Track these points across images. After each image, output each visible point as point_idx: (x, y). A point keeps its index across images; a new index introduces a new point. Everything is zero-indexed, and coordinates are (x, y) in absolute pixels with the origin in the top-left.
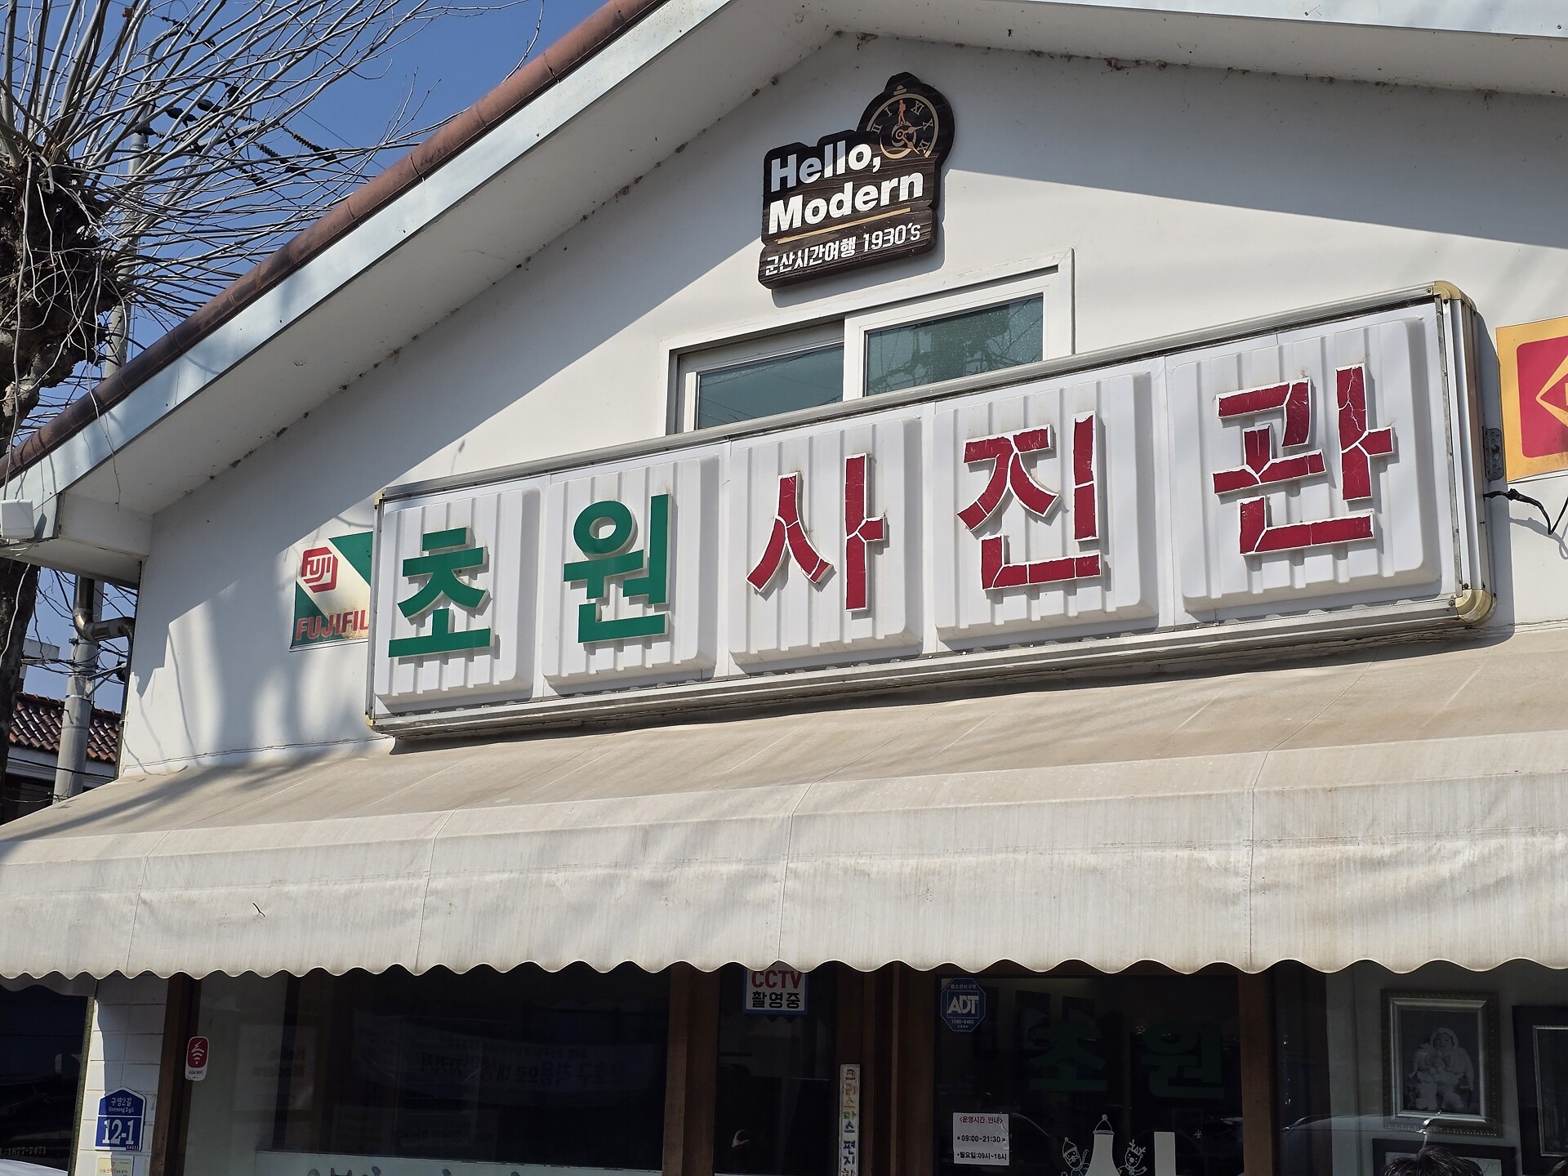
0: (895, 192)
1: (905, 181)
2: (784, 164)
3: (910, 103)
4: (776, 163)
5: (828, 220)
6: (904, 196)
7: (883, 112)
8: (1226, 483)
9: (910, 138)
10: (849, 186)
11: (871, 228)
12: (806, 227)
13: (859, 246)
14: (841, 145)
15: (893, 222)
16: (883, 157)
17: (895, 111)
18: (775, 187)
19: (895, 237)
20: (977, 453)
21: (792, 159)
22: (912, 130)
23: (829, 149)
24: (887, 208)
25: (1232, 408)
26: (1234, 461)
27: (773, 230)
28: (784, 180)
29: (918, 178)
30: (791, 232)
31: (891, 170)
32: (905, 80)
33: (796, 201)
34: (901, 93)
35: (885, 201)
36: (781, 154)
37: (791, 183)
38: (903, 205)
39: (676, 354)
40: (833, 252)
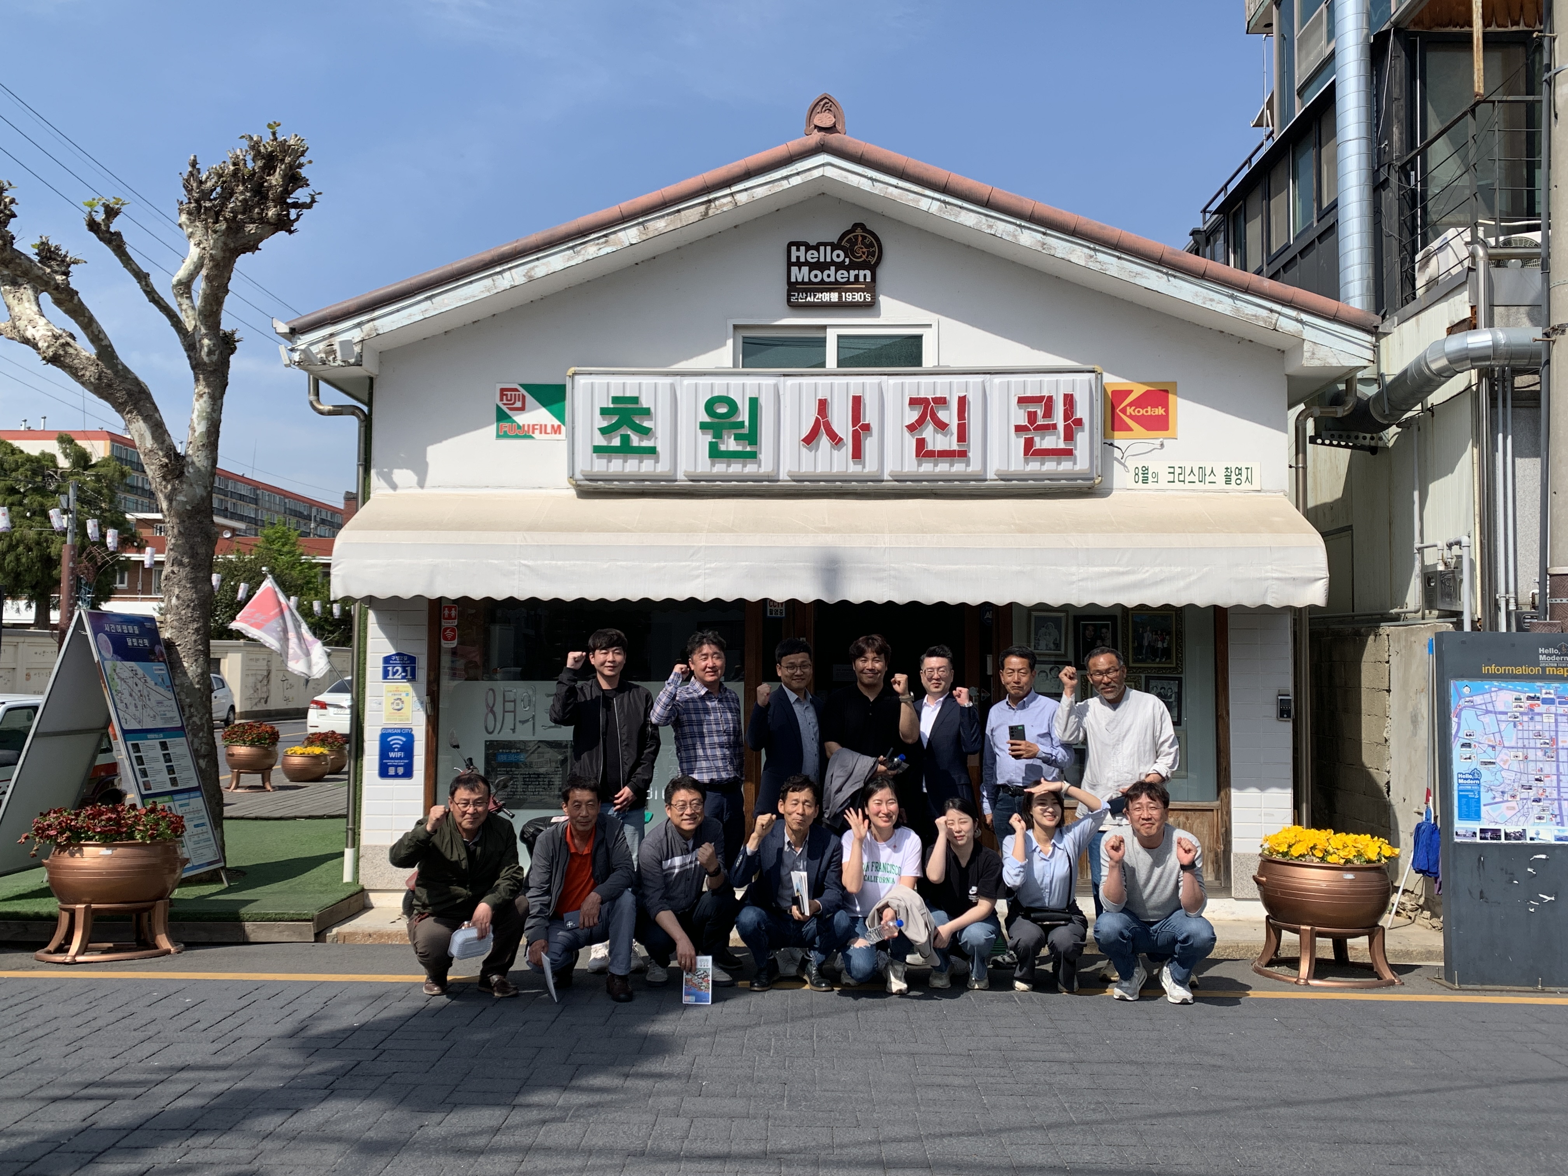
0: (857, 276)
1: (862, 273)
2: (798, 250)
4: (794, 248)
7: (850, 238)
8: (1019, 429)
9: (864, 253)
10: (833, 268)
11: (847, 290)
12: (810, 282)
13: (840, 297)
14: (829, 248)
15: (858, 290)
16: (850, 259)
17: (857, 239)
18: (794, 259)
19: (858, 297)
20: (913, 402)
21: (803, 248)
22: (864, 250)
24: (852, 283)
25: (1022, 400)
26: (1023, 421)
27: (793, 280)
28: (798, 258)
29: (868, 273)
30: (803, 283)
31: (853, 266)
32: (862, 226)
33: (805, 269)
34: (859, 232)
36: (798, 245)
37: (802, 260)
38: (861, 283)
39: (736, 327)
40: (826, 297)
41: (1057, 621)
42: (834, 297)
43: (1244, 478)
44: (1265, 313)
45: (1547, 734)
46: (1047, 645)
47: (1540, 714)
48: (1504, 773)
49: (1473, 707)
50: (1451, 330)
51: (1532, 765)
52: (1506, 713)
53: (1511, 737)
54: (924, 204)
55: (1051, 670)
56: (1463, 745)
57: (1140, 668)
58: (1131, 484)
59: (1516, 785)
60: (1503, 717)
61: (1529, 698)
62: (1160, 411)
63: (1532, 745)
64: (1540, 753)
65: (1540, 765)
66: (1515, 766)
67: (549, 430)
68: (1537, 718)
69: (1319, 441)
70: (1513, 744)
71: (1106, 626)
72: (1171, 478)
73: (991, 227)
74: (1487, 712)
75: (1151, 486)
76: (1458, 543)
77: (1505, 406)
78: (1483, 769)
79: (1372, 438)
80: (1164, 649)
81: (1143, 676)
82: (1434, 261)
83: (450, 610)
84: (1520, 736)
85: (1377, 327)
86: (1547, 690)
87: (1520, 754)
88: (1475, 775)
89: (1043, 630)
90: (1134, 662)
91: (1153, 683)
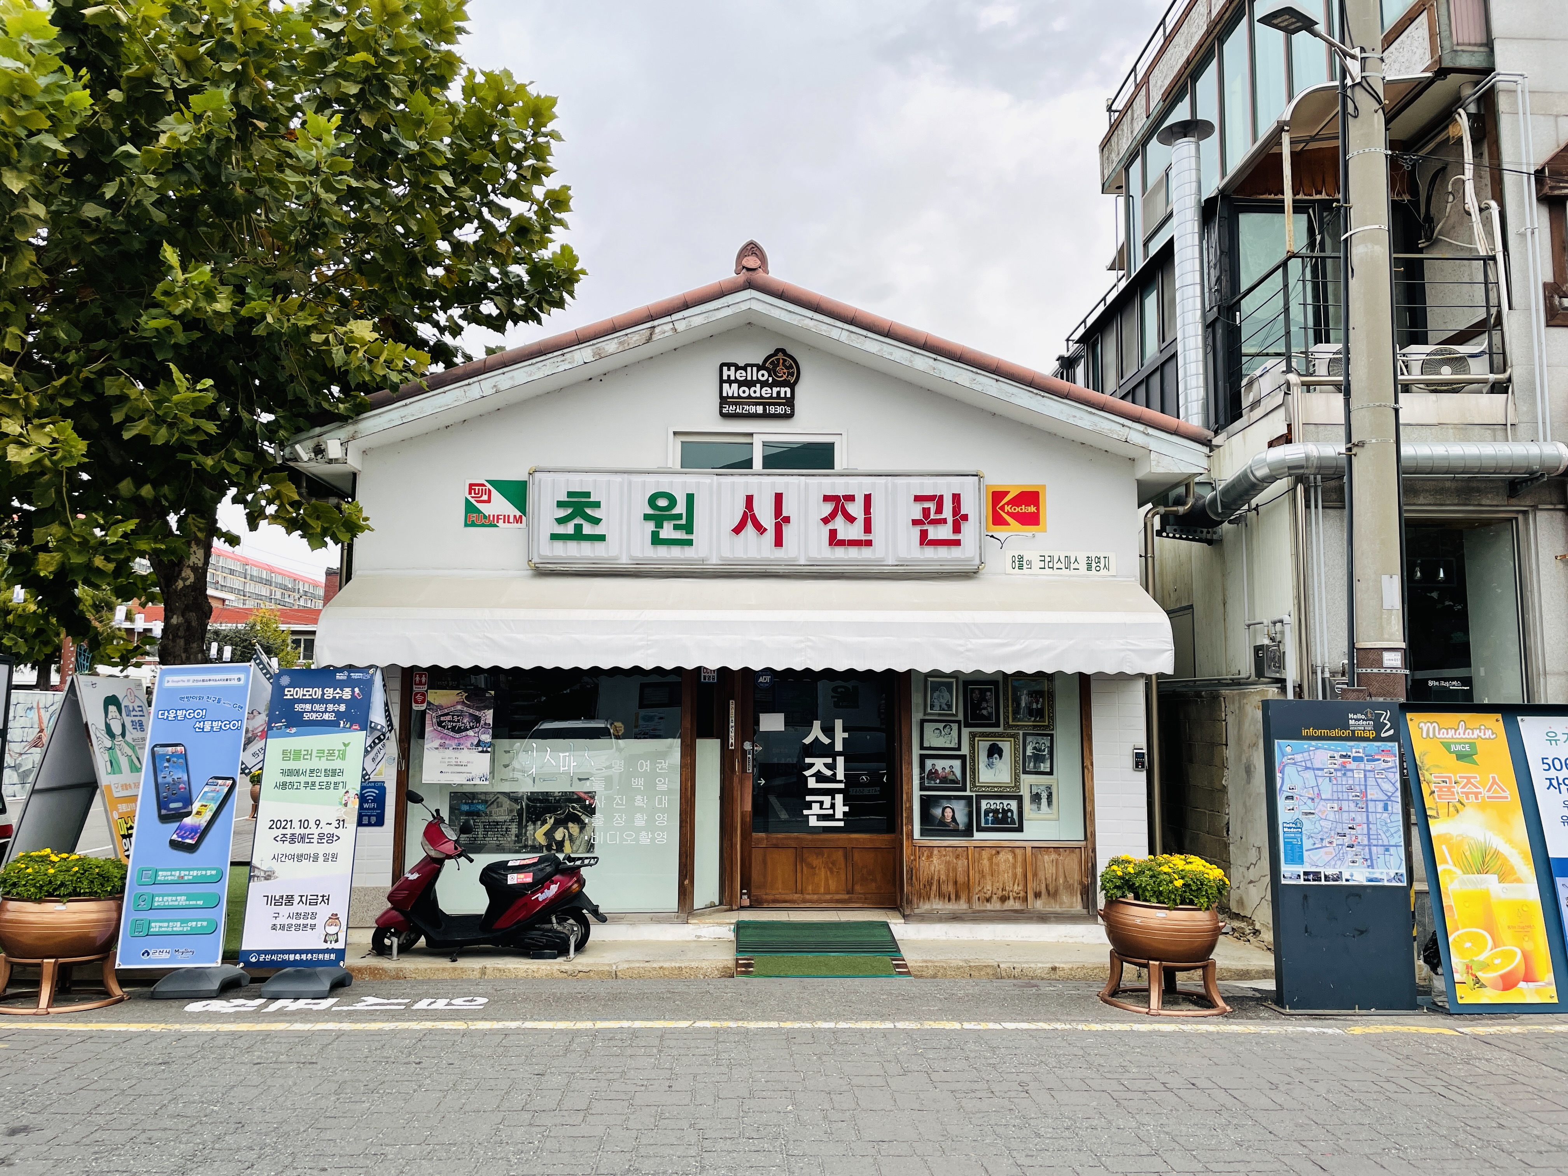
0: (779, 393)
1: (783, 390)
2: (729, 370)
3: (785, 361)
4: (725, 368)
5: (749, 397)
6: (782, 395)
7: (773, 361)
8: (915, 522)
9: (784, 373)
10: (758, 385)
11: (770, 404)
12: (739, 397)
13: (765, 410)
14: (755, 369)
15: (779, 404)
16: (773, 378)
17: (778, 362)
18: (725, 378)
19: (780, 410)
20: (827, 498)
21: (733, 369)
22: (785, 371)
23: (749, 369)
24: (775, 398)
25: (918, 499)
26: (919, 516)
27: (725, 394)
28: (729, 376)
29: (788, 390)
30: (733, 397)
31: (775, 384)
32: (783, 351)
33: (735, 386)
34: (780, 356)
35: (775, 395)
36: (729, 365)
37: (732, 378)
38: (782, 399)
39: (675, 433)
40: (752, 409)
42: (760, 410)
43: (1102, 566)
44: (1118, 428)
45: (1357, 787)
46: (941, 706)
47: (1352, 770)
48: (1323, 823)
49: (1295, 764)
50: (1271, 445)
51: (1345, 815)
52: (1322, 769)
53: (1327, 790)
54: (835, 333)
55: (945, 727)
56: (1287, 798)
57: (1018, 726)
58: (1009, 569)
59: (1333, 833)
60: (1319, 773)
61: (1342, 756)
62: (1032, 509)
63: (1345, 797)
64: (1352, 805)
65: (1353, 815)
66: (1331, 816)
67: (511, 520)
68: (1349, 774)
69: (1164, 534)
70: (1329, 797)
71: (990, 690)
72: (1042, 564)
73: (891, 354)
74: (1307, 768)
75: (1025, 571)
76: (1281, 621)
77: (1316, 507)
78: (1304, 819)
79: (1208, 532)
80: (1037, 709)
81: (1021, 732)
82: (1256, 386)
83: (421, 677)
84: (1335, 789)
85: (1210, 441)
86: (1357, 748)
87: (1335, 805)
88: (1297, 825)
89: (937, 693)
90: (1013, 720)
91: (1029, 739)
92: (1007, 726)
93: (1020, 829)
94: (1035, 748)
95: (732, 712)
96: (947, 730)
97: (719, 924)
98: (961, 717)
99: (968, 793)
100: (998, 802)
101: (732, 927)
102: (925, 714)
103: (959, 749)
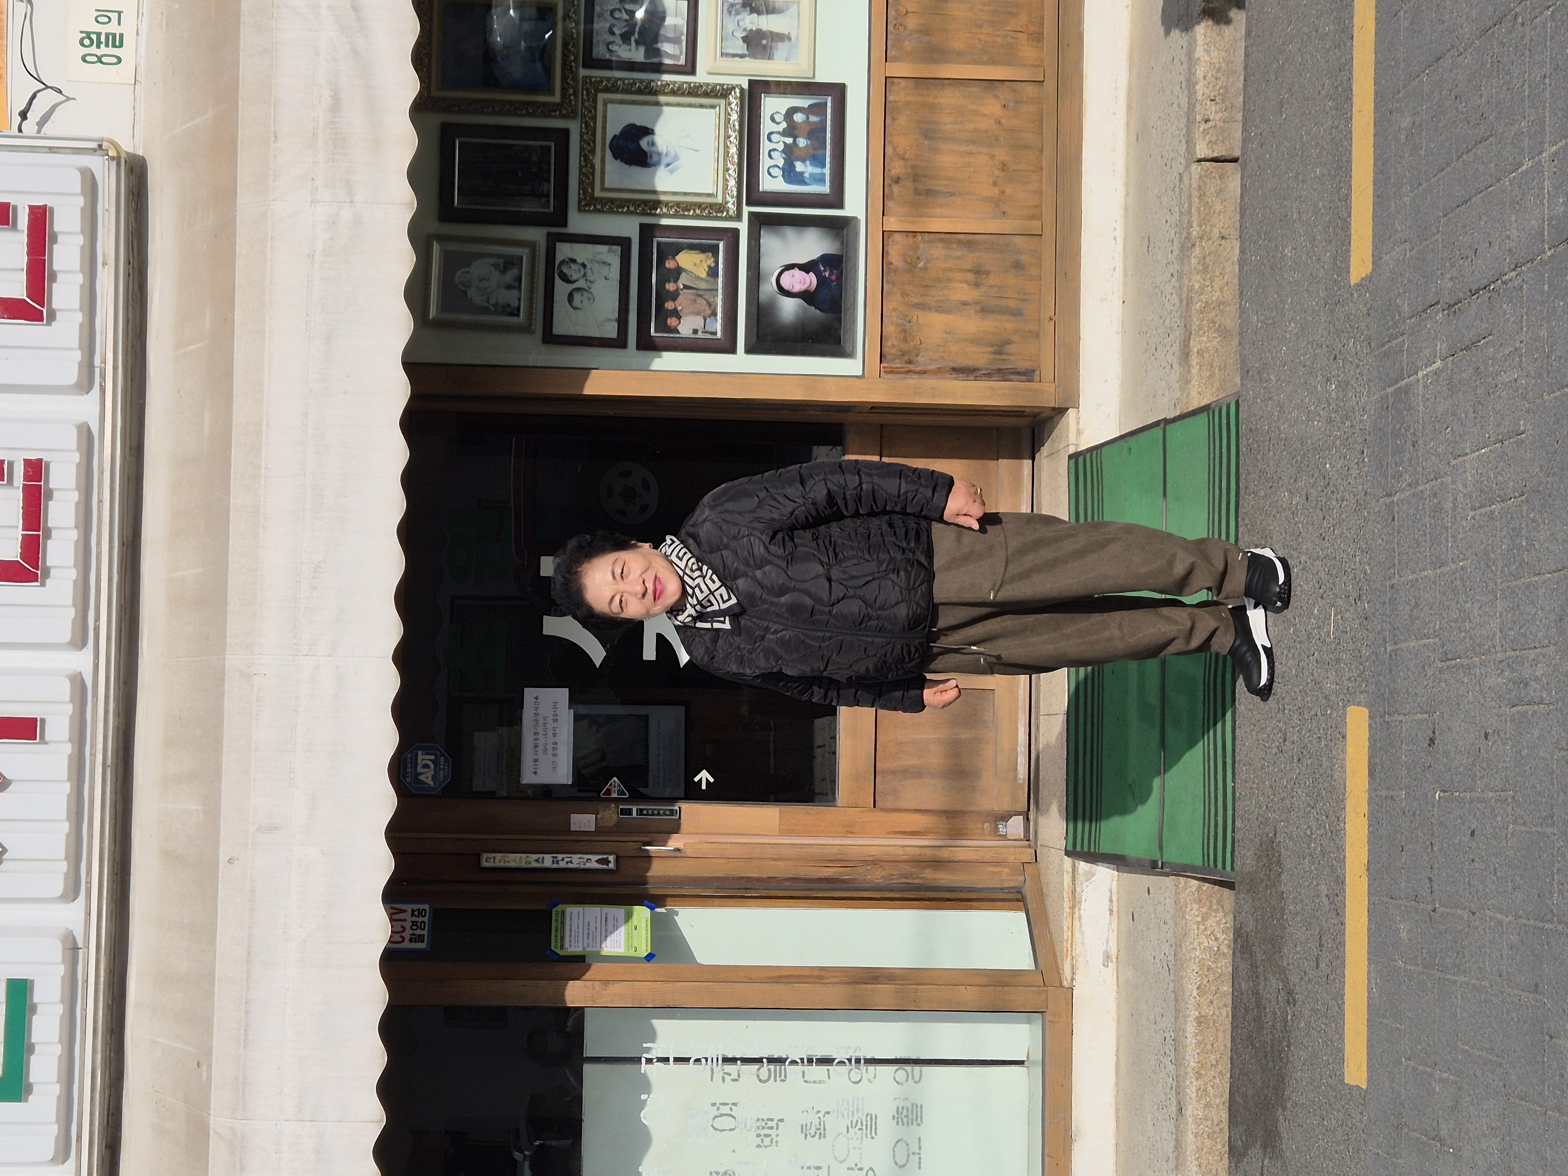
41: (451, 263)
46: (509, 287)
55: (566, 279)
57: (564, 78)
81: (583, 72)
89: (472, 293)
90: (550, 91)
91: (600, 52)
92: (564, 109)
93: (838, 91)
94: (626, 38)
95: (515, 860)
96: (572, 271)
97: (1075, 903)
98: (537, 235)
99: (743, 227)
100: (765, 146)
101: (1082, 866)
102: (527, 329)
103: (624, 243)
